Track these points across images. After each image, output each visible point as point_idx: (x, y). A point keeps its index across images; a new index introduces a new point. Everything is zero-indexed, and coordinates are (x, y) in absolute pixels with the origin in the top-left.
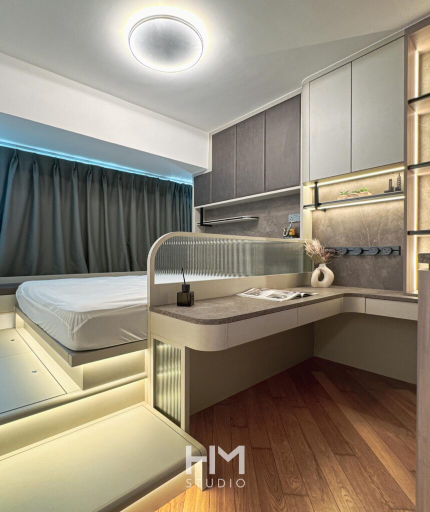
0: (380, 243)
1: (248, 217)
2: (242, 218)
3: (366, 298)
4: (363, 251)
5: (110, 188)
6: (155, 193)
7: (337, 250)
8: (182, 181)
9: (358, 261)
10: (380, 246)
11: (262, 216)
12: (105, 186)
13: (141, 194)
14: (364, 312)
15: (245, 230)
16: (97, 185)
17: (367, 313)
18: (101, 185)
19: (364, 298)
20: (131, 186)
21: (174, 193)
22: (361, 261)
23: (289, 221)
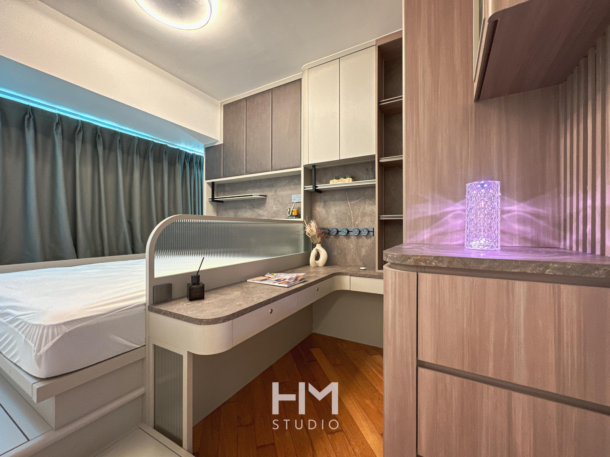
0: (360, 225)
1: (257, 195)
2: (252, 195)
3: (350, 276)
4: (348, 232)
5: (107, 151)
6: (162, 162)
7: (330, 230)
8: (193, 151)
9: (345, 240)
10: (361, 228)
11: (270, 194)
12: (100, 149)
13: (146, 162)
14: (349, 290)
15: (254, 208)
16: (89, 147)
17: (351, 290)
18: (95, 146)
19: (349, 276)
20: (133, 151)
21: (184, 163)
22: (347, 241)
23: (293, 202)
